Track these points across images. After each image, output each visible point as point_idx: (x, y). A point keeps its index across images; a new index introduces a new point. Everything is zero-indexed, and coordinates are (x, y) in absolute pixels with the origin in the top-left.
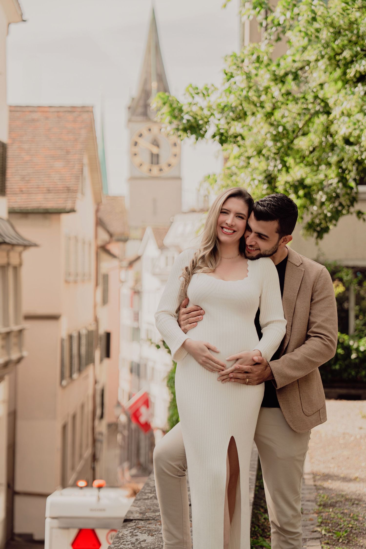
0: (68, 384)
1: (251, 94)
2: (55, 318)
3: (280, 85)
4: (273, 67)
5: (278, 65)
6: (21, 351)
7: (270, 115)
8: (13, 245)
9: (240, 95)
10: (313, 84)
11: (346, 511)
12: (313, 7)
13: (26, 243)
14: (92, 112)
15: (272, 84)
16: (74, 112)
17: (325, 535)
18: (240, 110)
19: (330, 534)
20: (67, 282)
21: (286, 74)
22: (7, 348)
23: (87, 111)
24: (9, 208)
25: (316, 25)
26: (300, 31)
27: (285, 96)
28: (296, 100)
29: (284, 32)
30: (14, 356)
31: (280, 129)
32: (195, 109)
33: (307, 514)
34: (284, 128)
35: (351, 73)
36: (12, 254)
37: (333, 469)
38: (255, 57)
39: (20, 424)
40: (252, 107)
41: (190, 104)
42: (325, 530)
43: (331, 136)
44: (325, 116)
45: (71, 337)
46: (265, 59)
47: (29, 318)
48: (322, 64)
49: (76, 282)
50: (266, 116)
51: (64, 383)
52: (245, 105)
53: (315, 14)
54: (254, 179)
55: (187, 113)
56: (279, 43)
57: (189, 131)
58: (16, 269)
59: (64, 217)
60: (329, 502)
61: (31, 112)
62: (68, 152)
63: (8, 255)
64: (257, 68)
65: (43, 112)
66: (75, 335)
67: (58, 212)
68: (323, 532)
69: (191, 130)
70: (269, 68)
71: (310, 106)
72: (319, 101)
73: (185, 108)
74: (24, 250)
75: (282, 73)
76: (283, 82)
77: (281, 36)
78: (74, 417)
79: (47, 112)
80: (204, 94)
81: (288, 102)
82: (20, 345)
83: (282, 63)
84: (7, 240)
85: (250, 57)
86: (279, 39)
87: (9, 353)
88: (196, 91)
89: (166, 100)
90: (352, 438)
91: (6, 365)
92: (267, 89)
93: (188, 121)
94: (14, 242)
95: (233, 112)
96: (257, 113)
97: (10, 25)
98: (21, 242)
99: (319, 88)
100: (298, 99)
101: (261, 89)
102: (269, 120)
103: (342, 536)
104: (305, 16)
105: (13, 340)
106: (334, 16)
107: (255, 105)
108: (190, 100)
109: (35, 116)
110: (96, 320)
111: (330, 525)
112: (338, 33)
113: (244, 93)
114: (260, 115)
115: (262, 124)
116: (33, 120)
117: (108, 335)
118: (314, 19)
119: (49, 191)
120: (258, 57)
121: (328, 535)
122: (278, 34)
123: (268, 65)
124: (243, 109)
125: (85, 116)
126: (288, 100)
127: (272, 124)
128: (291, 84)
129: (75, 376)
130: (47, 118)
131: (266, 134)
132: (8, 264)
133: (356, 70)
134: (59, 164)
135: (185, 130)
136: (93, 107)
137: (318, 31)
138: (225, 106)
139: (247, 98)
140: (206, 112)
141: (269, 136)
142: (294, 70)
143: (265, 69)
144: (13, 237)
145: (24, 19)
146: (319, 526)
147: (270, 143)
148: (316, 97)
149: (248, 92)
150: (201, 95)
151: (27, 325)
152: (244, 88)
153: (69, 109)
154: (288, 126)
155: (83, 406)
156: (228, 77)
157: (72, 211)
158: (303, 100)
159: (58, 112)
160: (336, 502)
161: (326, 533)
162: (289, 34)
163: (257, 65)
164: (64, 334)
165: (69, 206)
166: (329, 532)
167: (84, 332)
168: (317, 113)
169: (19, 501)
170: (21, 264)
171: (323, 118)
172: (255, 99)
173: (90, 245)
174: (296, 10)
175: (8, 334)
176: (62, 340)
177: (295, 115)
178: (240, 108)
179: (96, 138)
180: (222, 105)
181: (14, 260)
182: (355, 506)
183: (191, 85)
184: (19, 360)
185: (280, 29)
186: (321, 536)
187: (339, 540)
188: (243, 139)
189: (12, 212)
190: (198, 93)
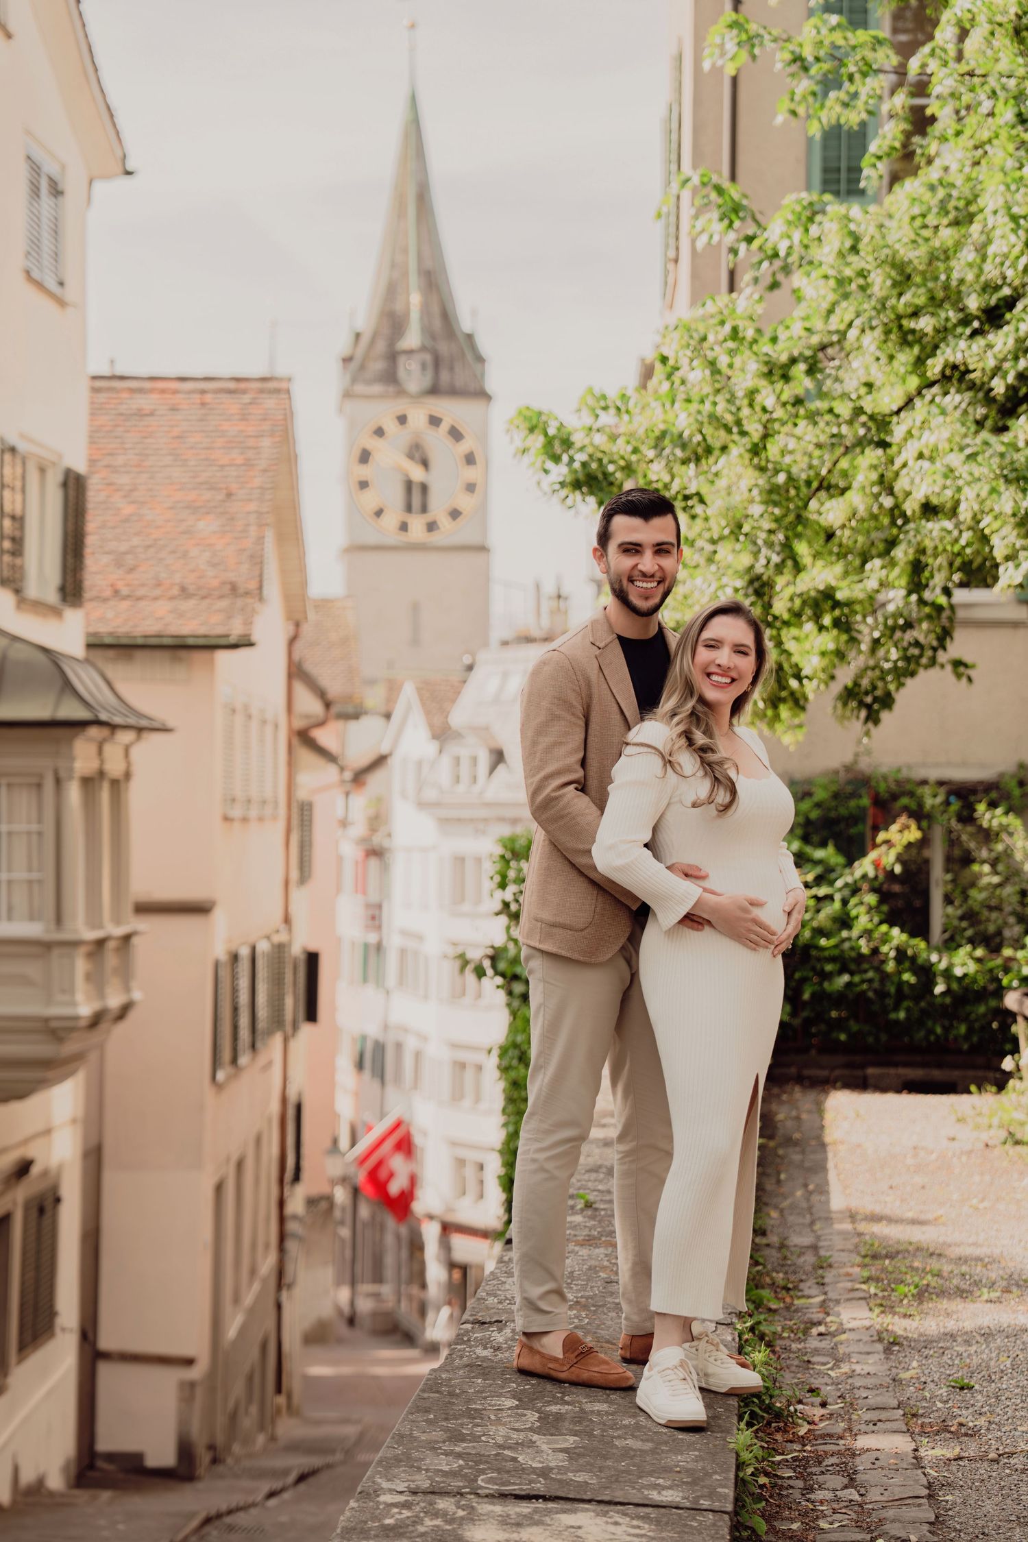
0: (229, 1078)
1: (720, 409)
2: (199, 909)
3: (779, 385)
4: (765, 347)
5: (774, 340)
6: (127, 989)
7: (756, 450)
8: (113, 727)
9: (699, 412)
10: (851, 384)
11: (916, 1264)
12: (852, 227)
13: (144, 723)
14: (288, 391)
15: (763, 383)
16: (244, 392)
17: (876, 1295)
18: (699, 444)
19: (886, 1294)
20: (226, 819)
21: (793, 361)
22: (96, 980)
23: (277, 391)
24: (89, 635)
25: (856, 262)
26: (826, 277)
27: (789, 407)
28: (812, 417)
29: (787, 270)
30: (114, 1001)
31: (781, 478)
32: (599, 439)
33: (839, 1267)
34: (790, 478)
35: (935, 367)
36: (108, 749)
37: (890, 1205)
38: (727, 328)
39: (110, 1178)
40: (722, 433)
41: (590, 429)
42: (876, 1287)
43: (891, 492)
44: (880, 452)
45: (235, 958)
46: (750, 333)
47: (145, 909)
48: (871, 341)
49: (245, 820)
50: (750, 451)
51: (221, 1076)
52: (708, 430)
53: (857, 239)
54: (723, 587)
55: (582, 449)
56: (776, 292)
57: (584, 489)
58: (118, 786)
59: (222, 656)
60: (884, 1252)
61: (132, 391)
62: (229, 495)
63: (100, 752)
64: (732, 353)
65: (163, 391)
66: (244, 952)
67: (211, 646)
68: (873, 1290)
69: (590, 486)
70: (755, 348)
71: (845, 429)
72: (863, 418)
73: (578, 439)
74: (139, 738)
75: (784, 358)
76: (786, 378)
77: (780, 277)
78: (240, 1165)
79: (175, 392)
80: (618, 409)
81: (799, 421)
82: (125, 974)
83: (783, 335)
84: (103, 716)
85: (719, 328)
86: (774, 286)
87: (101, 994)
88: (602, 404)
89: (534, 421)
90: (934, 1156)
91: (96, 1020)
92: (752, 394)
93: (584, 465)
94: (118, 720)
95: (684, 446)
96: (731, 446)
97: (93, 184)
98: (132, 721)
99: (863, 390)
100: (818, 413)
101: (740, 394)
102: (756, 460)
103: (909, 1294)
104: (834, 241)
105: (111, 959)
106: (897, 246)
107: (729, 431)
108: (588, 420)
109: (145, 402)
110: (287, 920)
111: (886, 1282)
112: (903, 278)
113: (707, 407)
114: (738, 450)
115: (739, 469)
116: (141, 414)
117: (312, 960)
118: (854, 249)
119: (184, 592)
120: (735, 330)
121: (881, 1294)
122: (774, 274)
123: (755, 341)
124: (705, 439)
125: (270, 403)
126: (797, 416)
127: (762, 469)
128: (801, 382)
129: (243, 1060)
130: (174, 409)
131: (750, 490)
132: (101, 774)
133: (946, 361)
134: (207, 526)
135: (577, 485)
136: (289, 380)
137: (862, 274)
138: (664, 434)
139: (713, 418)
140: (622, 448)
141: (755, 492)
142: (808, 353)
143: (747, 353)
144: (112, 707)
145: (129, 169)
146: (864, 1283)
147: (757, 509)
148: (859, 411)
149: (715, 404)
150: (612, 411)
151: (143, 924)
152: (707, 395)
153: (232, 385)
154: (794, 470)
155: (258, 1140)
156: (668, 369)
157: (245, 643)
158: (828, 417)
159: (203, 392)
160: (898, 1253)
161: (878, 1292)
162: (798, 280)
163: (731, 344)
164: (220, 951)
165: (236, 630)
166: (883, 1290)
167: (263, 947)
168: (861, 443)
169: (105, 1371)
170: (128, 775)
171: (873, 455)
172: (729, 418)
173: (276, 726)
174: (814, 230)
175: (100, 943)
176: (217, 965)
177: (811, 448)
178: (699, 438)
179: (296, 456)
180: (657, 433)
181: (114, 767)
182: (934, 1257)
183: (590, 391)
184: (124, 1012)
185: (778, 263)
186: (868, 1295)
187: (902, 1301)
188: (702, 501)
189: (95, 645)
190: (605, 408)
